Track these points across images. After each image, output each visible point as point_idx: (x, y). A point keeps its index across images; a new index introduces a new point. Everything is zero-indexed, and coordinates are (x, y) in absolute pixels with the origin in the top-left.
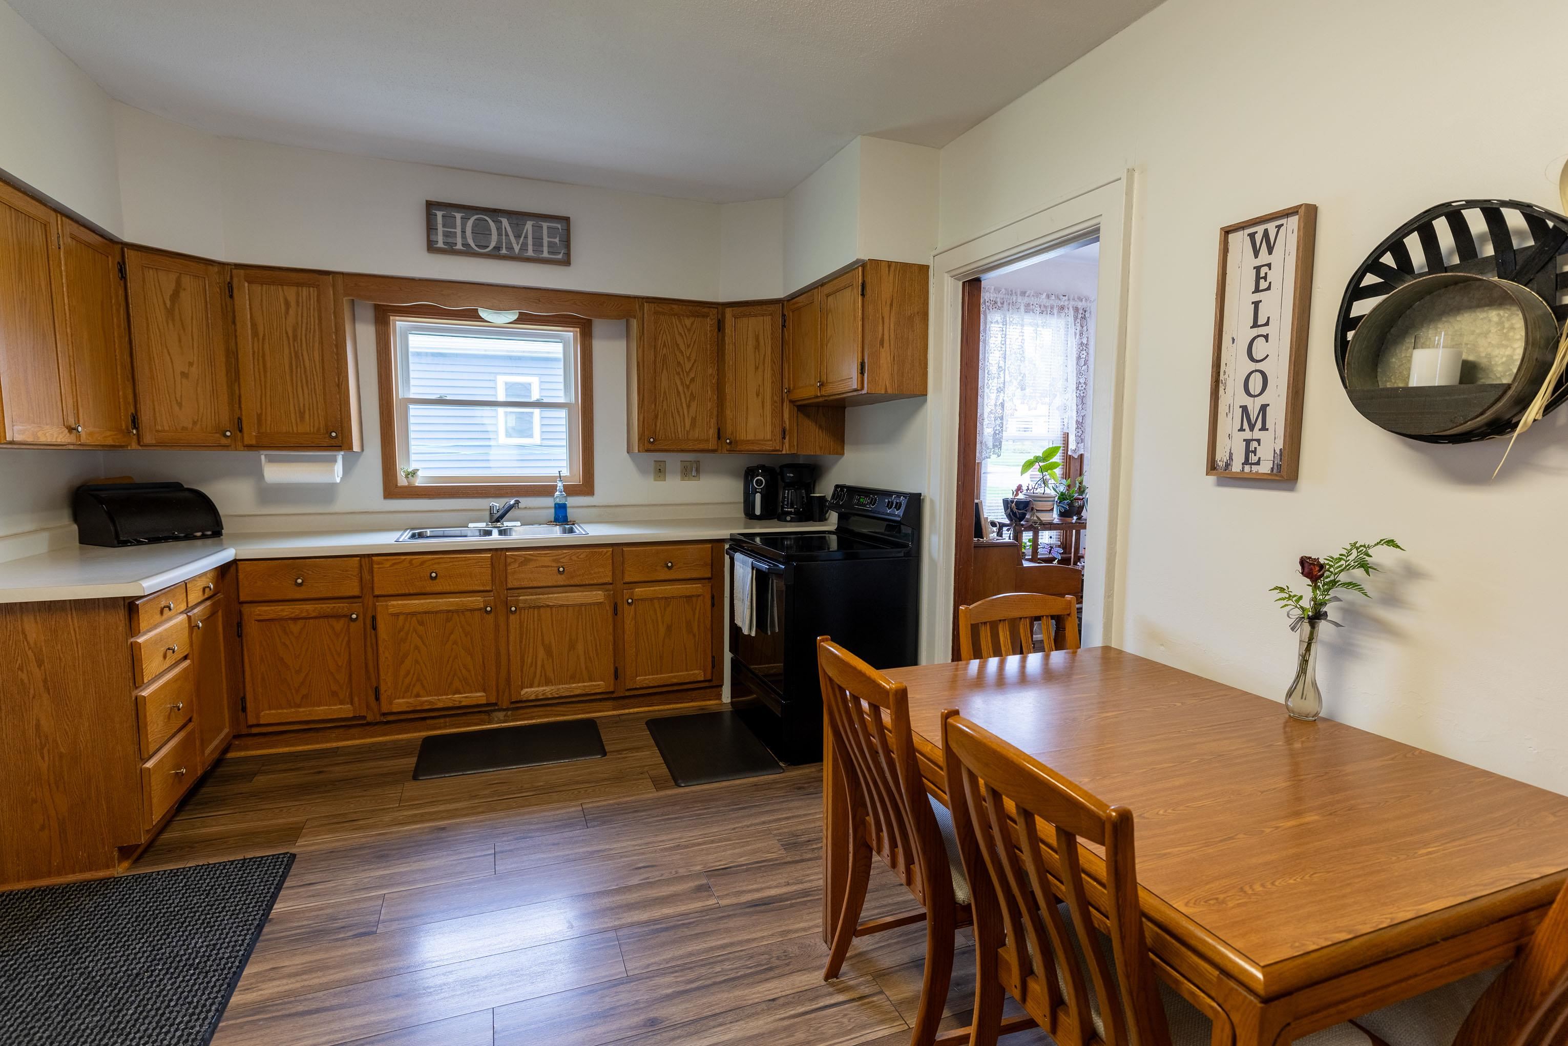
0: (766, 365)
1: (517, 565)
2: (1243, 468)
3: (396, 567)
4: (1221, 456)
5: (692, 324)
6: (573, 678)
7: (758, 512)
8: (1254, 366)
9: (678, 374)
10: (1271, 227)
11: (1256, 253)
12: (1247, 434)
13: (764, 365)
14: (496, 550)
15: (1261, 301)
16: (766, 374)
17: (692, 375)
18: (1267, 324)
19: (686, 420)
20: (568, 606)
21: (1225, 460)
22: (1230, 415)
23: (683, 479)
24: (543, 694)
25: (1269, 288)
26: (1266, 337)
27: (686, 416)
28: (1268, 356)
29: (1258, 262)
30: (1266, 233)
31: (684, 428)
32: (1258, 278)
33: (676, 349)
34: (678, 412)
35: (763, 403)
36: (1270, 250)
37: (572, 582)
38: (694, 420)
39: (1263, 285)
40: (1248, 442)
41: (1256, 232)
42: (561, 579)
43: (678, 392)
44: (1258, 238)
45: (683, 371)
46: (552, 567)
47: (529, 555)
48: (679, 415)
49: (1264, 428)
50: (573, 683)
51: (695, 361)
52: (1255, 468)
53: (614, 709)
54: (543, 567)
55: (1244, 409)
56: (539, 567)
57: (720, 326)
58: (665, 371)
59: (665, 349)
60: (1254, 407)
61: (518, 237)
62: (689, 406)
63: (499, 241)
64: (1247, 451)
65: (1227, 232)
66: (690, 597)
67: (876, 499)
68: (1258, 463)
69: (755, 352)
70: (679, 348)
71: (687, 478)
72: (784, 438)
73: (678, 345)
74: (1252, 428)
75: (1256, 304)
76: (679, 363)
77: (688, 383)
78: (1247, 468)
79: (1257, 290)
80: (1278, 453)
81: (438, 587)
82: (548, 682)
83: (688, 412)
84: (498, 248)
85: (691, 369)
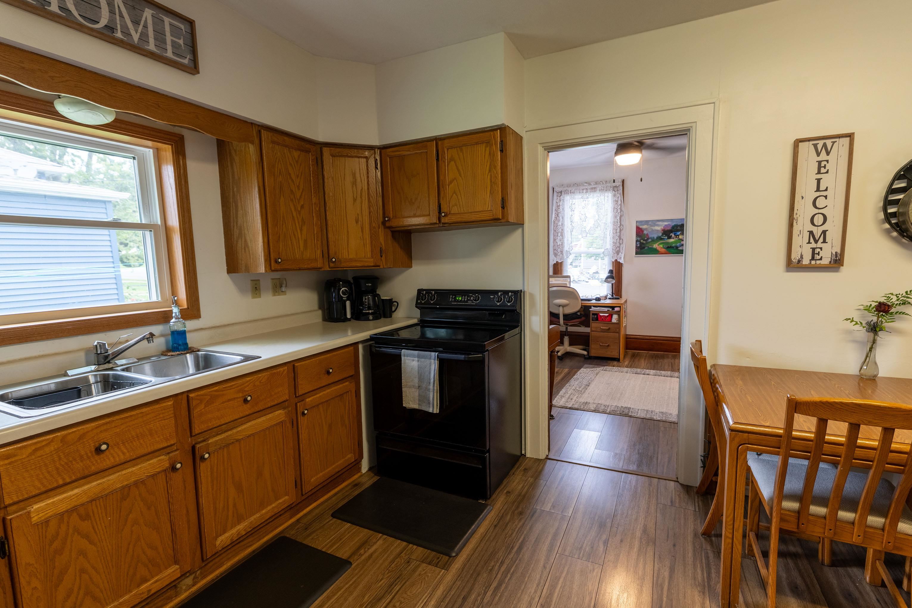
0: (363, 198)
1: (203, 406)
2: (810, 262)
3: (39, 453)
4: (795, 256)
5: (299, 156)
6: (262, 505)
7: (349, 316)
8: (817, 211)
9: (292, 200)
10: (829, 143)
11: (818, 154)
12: (813, 245)
13: (361, 198)
14: (176, 395)
15: (822, 179)
16: (363, 205)
17: (302, 203)
18: (826, 190)
19: (300, 242)
20: (253, 435)
21: (798, 259)
22: (801, 236)
23: (274, 295)
24: (238, 535)
25: (827, 172)
26: (826, 197)
27: (300, 239)
28: (827, 206)
29: (820, 159)
30: (825, 145)
31: (300, 250)
32: (819, 167)
33: (289, 177)
34: (294, 235)
35: (362, 228)
36: (828, 153)
37: (257, 409)
38: (305, 241)
39: (823, 171)
40: (813, 249)
41: (818, 144)
42: (246, 409)
43: (293, 216)
44: (820, 147)
45: (295, 198)
46: (237, 398)
47: (216, 391)
48: (295, 237)
49: (824, 241)
50: (263, 510)
51: (303, 189)
52: (818, 262)
53: (291, 518)
54: (229, 400)
55: (811, 233)
56: (225, 402)
57: (319, 162)
58: (282, 196)
59: (281, 177)
60: (817, 232)
61: (136, 23)
62: (301, 230)
63: (112, 20)
64: (813, 254)
65: (798, 142)
66: (341, 395)
67: (479, 297)
68: (821, 259)
69: (353, 187)
70: (290, 177)
71: (277, 294)
72: (381, 256)
73: (290, 174)
74: (816, 241)
75: (819, 180)
76: (292, 191)
77: (299, 209)
78: (813, 262)
79: (819, 172)
80: (834, 254)
81: (107, 461)
82: (240, 519)
83: (301, 234)
84: (111, 27)
85: (300, 197)
